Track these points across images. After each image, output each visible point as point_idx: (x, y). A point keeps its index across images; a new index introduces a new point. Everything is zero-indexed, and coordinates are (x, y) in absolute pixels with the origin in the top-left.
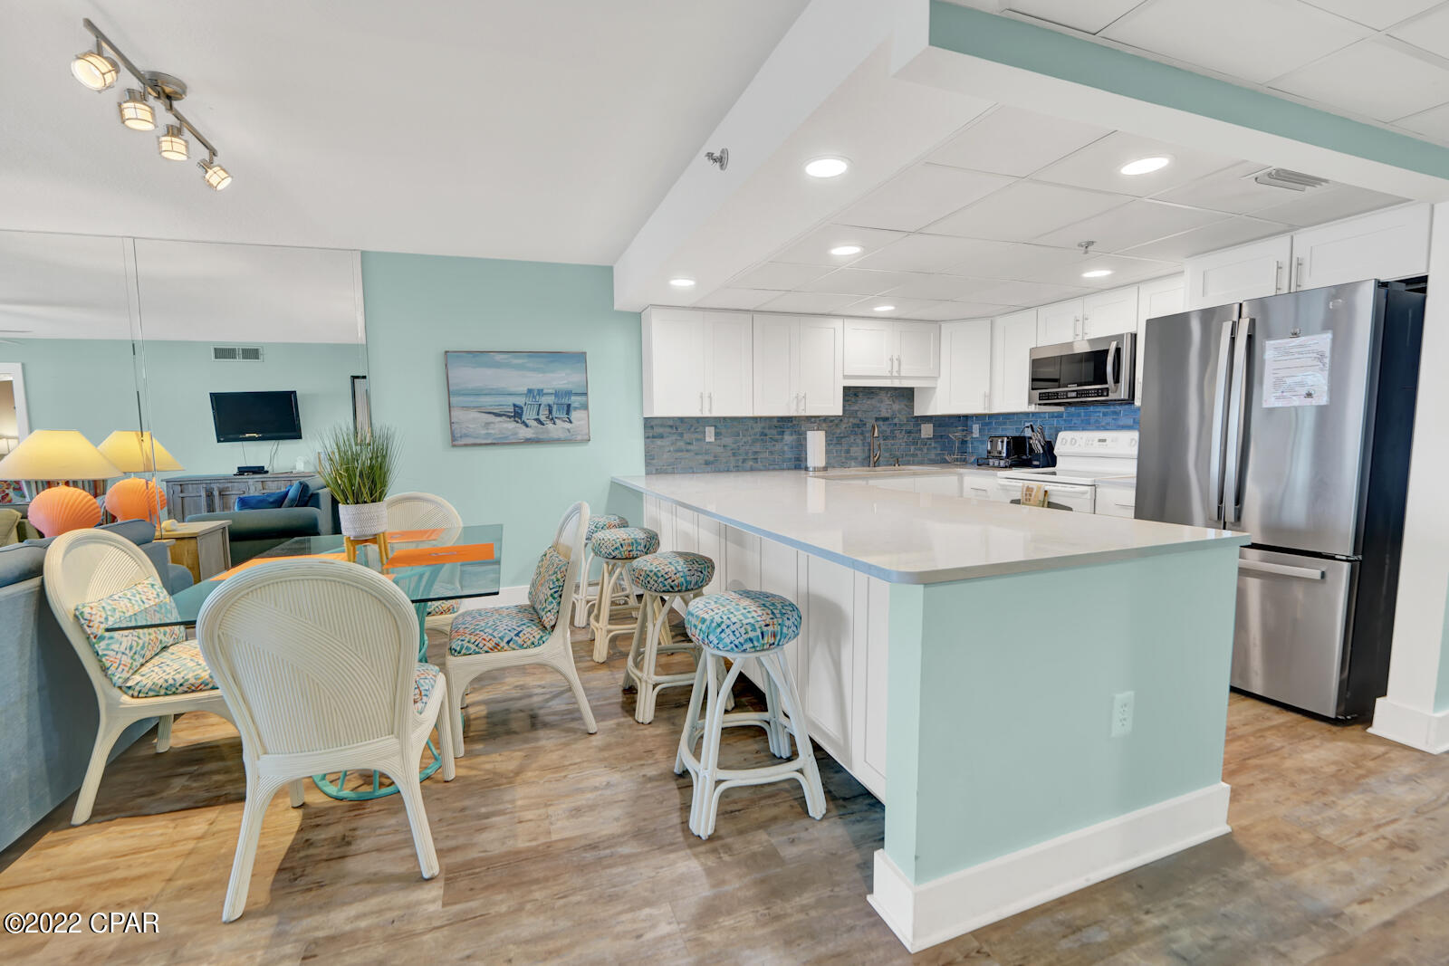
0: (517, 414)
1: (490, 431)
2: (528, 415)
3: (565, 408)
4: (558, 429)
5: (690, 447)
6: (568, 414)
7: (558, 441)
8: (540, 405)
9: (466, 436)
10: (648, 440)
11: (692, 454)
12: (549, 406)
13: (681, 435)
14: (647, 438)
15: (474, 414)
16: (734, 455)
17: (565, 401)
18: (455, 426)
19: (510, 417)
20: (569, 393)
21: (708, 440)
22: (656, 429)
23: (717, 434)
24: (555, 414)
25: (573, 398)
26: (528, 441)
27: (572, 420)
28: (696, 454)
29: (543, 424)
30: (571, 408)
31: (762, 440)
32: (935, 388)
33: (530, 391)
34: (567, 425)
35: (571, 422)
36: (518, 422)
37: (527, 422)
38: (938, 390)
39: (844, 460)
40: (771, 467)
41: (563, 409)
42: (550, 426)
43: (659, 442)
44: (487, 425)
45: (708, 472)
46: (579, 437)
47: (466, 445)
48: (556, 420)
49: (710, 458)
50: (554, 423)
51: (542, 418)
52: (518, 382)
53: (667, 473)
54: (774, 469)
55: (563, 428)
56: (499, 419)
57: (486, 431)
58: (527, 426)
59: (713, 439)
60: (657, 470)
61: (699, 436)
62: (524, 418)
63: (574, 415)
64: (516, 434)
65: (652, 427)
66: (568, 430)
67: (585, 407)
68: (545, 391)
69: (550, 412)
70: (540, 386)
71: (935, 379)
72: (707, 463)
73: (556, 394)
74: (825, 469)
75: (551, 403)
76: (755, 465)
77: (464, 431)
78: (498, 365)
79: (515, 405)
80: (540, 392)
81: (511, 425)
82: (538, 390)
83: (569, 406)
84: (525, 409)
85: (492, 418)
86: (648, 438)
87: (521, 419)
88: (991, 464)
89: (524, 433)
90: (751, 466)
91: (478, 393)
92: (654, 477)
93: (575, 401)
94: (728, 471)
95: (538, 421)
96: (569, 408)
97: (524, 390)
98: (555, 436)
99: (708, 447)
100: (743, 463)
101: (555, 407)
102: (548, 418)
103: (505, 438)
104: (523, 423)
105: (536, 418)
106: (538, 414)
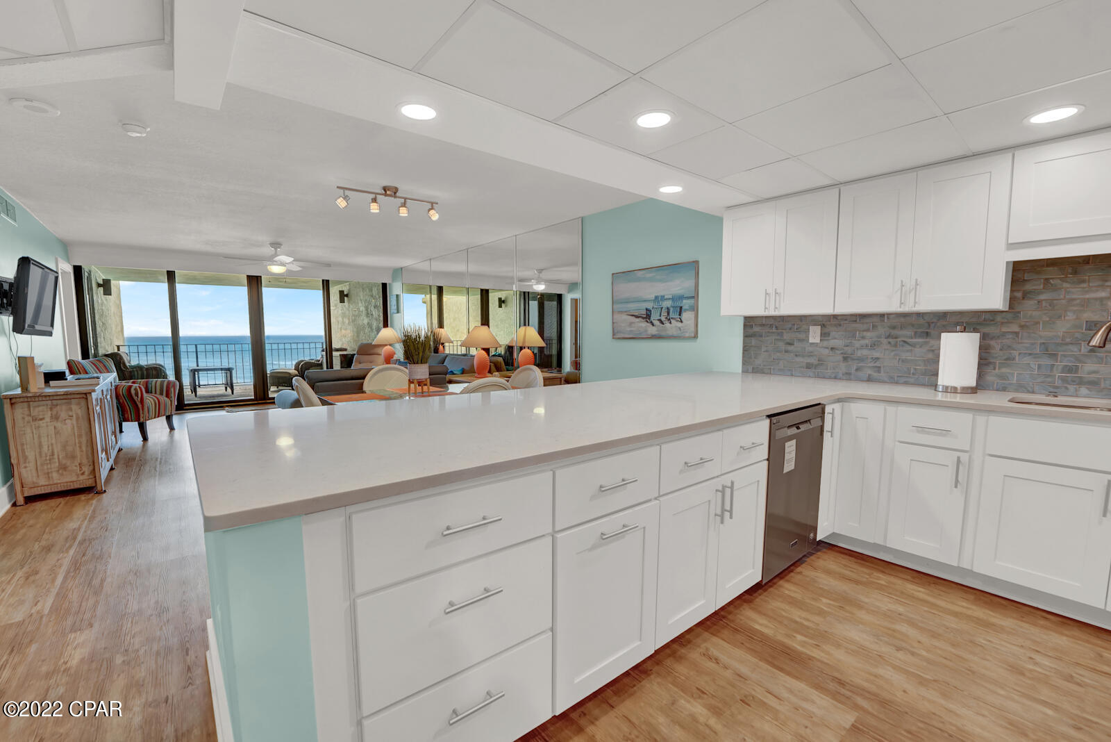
0: (647, 316)
1: (632, 329)
2: (655, 317)
3: (679, 310)
4: (673, 327)
5: (791, 348)
6: (680, 315)
7: (672, 338)
8: (662, 308)
9: (621, 332)
10: (747, 339)
11: (792, 356)
12: (668, 308)
13: (781, 334)
14: (745, 337)
15: (625, 317)
16: (845, 359)
17: (679, 304)
18: (615, 324)
19: (643, 318)
20: (681, 298)
21: (811, 340)
22: (754, 327)
23: (824, 335)
24: (671, 316)
25: (684, 301)
26: (654, 337)
28: (797, 356)
29: (664, 324)
30: (682, 310)
31: (889, 343)
33: (656, 297)
34: (679, 324)
35: (681, 322)
36: (647, 322)
37: (653, 321)
39: (1058, 383)
40: (903, 380)
41: (677, 311)
42: (667, 325)
43: (758, 341)
44: (631, 323)
45: (810, 377)
46: (687, 335)
47: (619, 338)
48: (672, 320)
49: (813, 360)
50: (670, 323)
51: (663, 319)
52: (650, 291)
53: (763, 373)
54: (906, 383)
55: (676, 326)
56: (637, 320)
57: (629, 330)
58: (653, 325)
59: (817, 340)
60: (753, 368)
61: (802, 336)
62: (652, 319)
63: (685, 315)
64: (646, 331)
65: (751, 327)
66: (680, 328)
68: (666, 297)
69: (668, 314)
70: (662, 294)
72: (809, 366)
73: (673, 299)
74: (973, 390)
76: (875, 375)
77: (620, 329)
78: (639, 280)
79: (647, 309)
80: (663, 298)
81: (644, 325)
82: (661, 296)
83: (681, 308)
84: (652, 312)
85: (633, 319)
86: (747, 337)
87: (649, 319)
89: (652, 330)
90: (869, 375)
91: (627, 301)
92: (750, 376)
93: (686, 303)
94: (835, 378)
95: (661, 321)
97: (652, 297)
98: (670, 333)
99: (811, 349)
100: (857, 370)
101: (671, 310)
102: (666, 318)
103: (640, 334)
104: (651, 322)
105: (659, 318)
106: (661, 316)
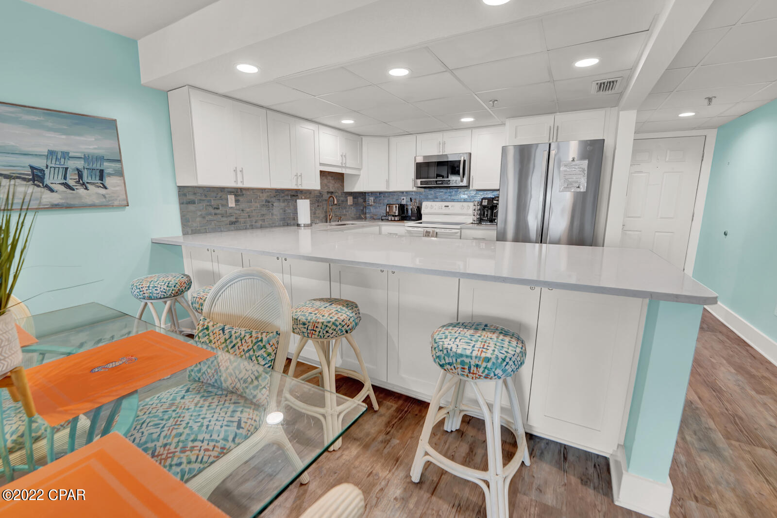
0: (37, 177)
2: (52, 179)
3: (98, 174)
4: (93, 193)
5: (217, 211)
6: (101, 180)
7: (92, 205)
8: (67, 169)
10: (182, 206)
11: (219, 216)
12: (78, 170)
13: (210, 201)
14: (181, 203)
16: (249, 216)
17: (96, 167)
19: (27, 180)
20: (100, 160)
21: (230, 205)
22: (188, 195)
23: (237, 201)
24: (85, 179)
25: (105, 165)
26: (57, 205)
27: (106, 184)
28: (222, 217)
29: (73, 190)
30: (105, 175)
31: (266, 206)
32: (359, 175)
33: (52, 154)
34: (101, 190)
35: (105, 188)
36: (39, 186)
37: (52, 186)
38: (361, 177)
41: (95, 175)
42: (81, 191)
43: (191, 207)
45: (232, 230)
46: (116, 203)
48: (88, 185)
49: (233, 219)
50: (86, 189)
51: (71, 183)
53: (200, 232)
54: (275, 226)
55: (96, 192)
56: (15, 182)
58: (51, 190)
59: (233, 205)
60: (191, 230)
61: (224, 202)
62: (47, 181)
63: (108, 181)
65: (185, 195)
66: (104, 195)
69: (80, 176)
71: (359, 169)
72: (232, 223)
73: (86, 160)
76: (263, 224)
79: (32, 168)
80: (66, 156)
81: (30, 189)
83: (102, 172)
84: (47, 172)
86: (183, 203)
87: (42, 182)
88: (390, 219)
89: (50, 196)
92: (190, 236)
95: (66, 186)
96: (102, 175)
98: (86, 200)
99: (231, 211)
100: (255, 222)
101: (85, 173)
102: (78, 182)
104: (47, 186)
105: (65, 181)
106: (65, 178)
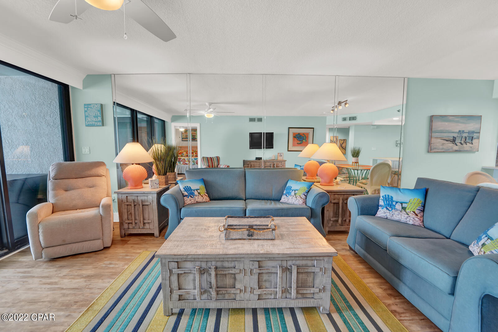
0: (454, 141)
1: (444, 147)
2: (458, 141)
3: (471, 138)
4: (467, 147)
6: (472, 141)
7: (467, 151)
8: (462, 137)
9: (435, 148)
15: (439, 140)
17: (471, 135)
18: (432, 144)
19: (451, 141)
20: (473, 132)
24: (467, 141)
25: (475, 134)
26: (456, 151)
29: (462, 145)
30: (473, 138)
33: (460, 131)
34: (471, 145)
35: (472, 144)
36: (453, 144)
37: (457, 143)
41: (470, 139)
42: (465, 145)
44: (443, 144)
48: (467, 143)
50: (466, 144)
51: (462, 142)
52: (456, 127)
55: (469, 146)
56: (447, 142)
57: (442, 147)
58: (457, 145)
62: (456, 142)
63: (474, 141)
64: (452, 148)
66: (471, 147)
67: (478, 138)
68: (465, 131)
69: (466, 140)
70: (463, 130)
73: (469, 133)
75: (466, 136)
77: (435, 147)
78: (450, 121)
79: (453, 137)
80: (463, 132)
81: (451, 145)
82: (463, 131)
83: (473, 137)
84: (457, 139)
85: (445, 142)
87: (455, 142)
89: (455, 148)
91: (441, 132)
93: (475, 135)
95: (461, 143)
96: (472, 139)
97: (457, 131)
98: (466, 149)
101: (467, 138)
102: (464, 142)
103: (449, 150)
105: (460, 142)
106: (461, 141)
